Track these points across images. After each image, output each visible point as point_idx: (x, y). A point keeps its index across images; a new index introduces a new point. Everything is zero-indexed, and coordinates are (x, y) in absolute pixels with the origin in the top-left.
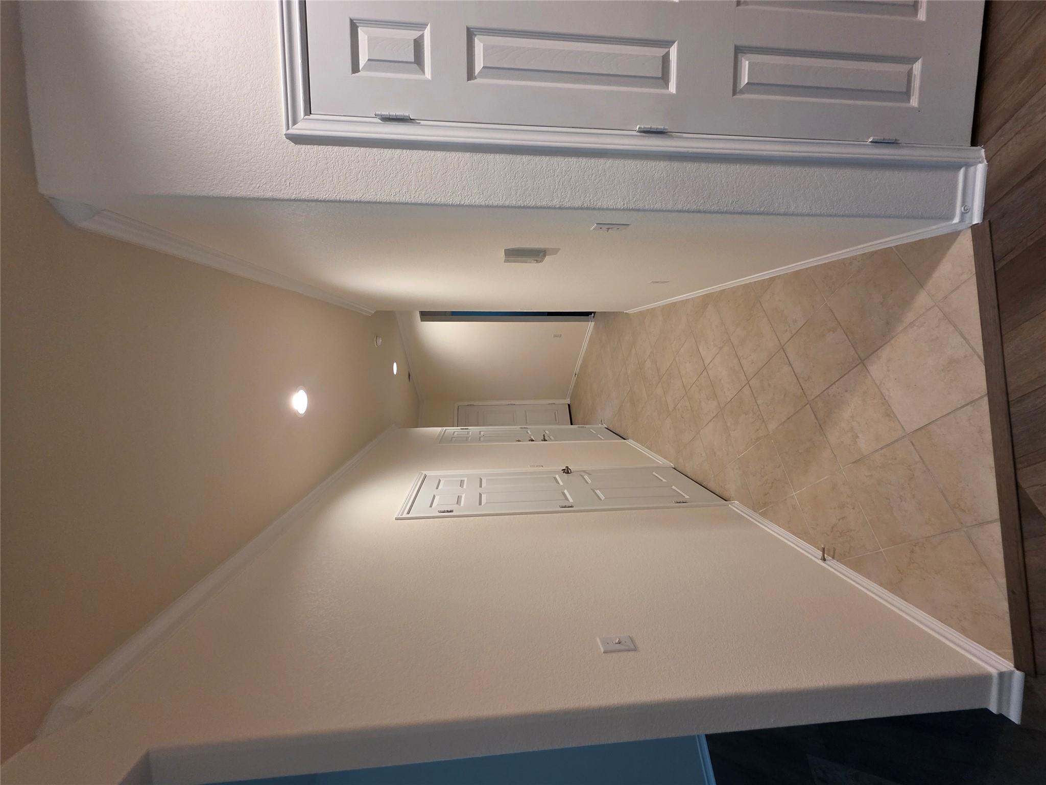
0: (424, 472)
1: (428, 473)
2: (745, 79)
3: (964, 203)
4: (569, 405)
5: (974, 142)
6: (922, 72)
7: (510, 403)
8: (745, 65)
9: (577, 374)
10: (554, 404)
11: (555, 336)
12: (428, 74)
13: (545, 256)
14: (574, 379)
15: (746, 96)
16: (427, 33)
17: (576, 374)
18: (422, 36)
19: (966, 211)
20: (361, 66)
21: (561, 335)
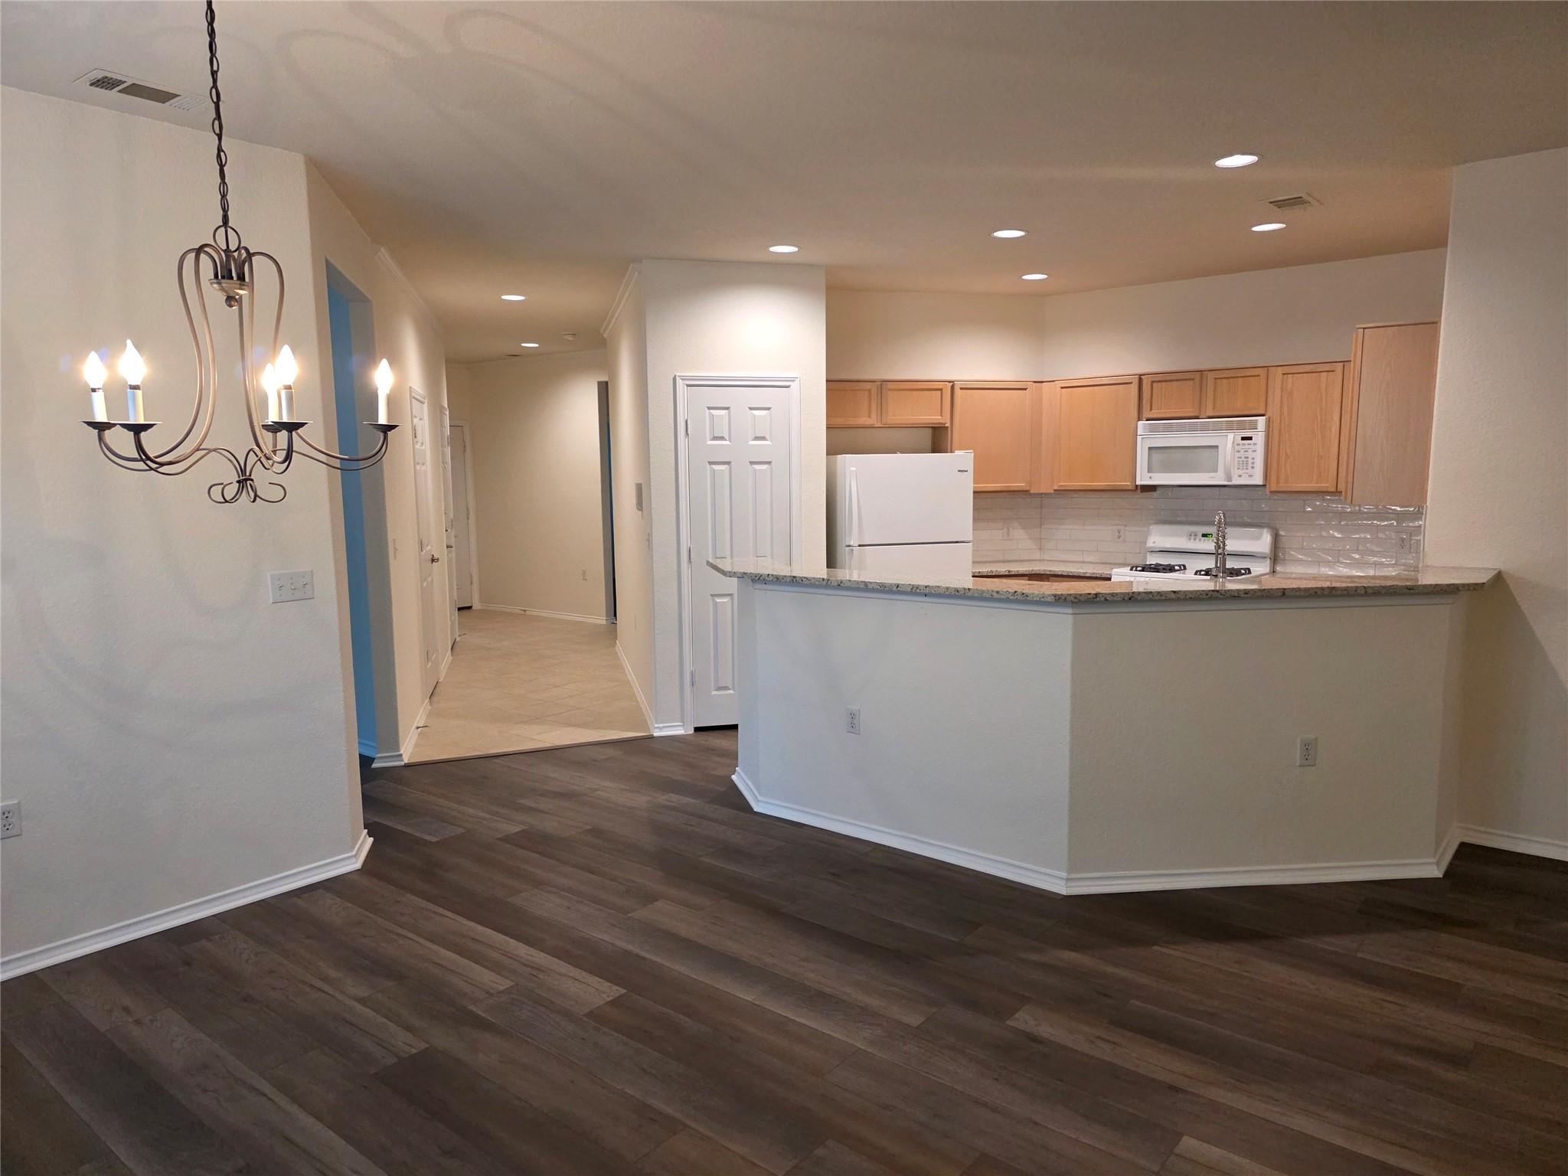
0: (426, 401)
1: (425, 407)
2: (718, 600)
3: (664, 727)
4: (470, 608)
5: (697, 729)
6: (730, 694)
7: (471, 510)
8: (725, 600)
9: (527, 613)
10: (471, 583)
11: (584, 572)
12: (709, 442)
13: (639, 510)
14: (517, 610)
15: (711, 602)
16: (727, 443)
17: (525, 611)
18: (726, 440)
19: (660, 729)
20: (711, 411)
21: (586, 580)
